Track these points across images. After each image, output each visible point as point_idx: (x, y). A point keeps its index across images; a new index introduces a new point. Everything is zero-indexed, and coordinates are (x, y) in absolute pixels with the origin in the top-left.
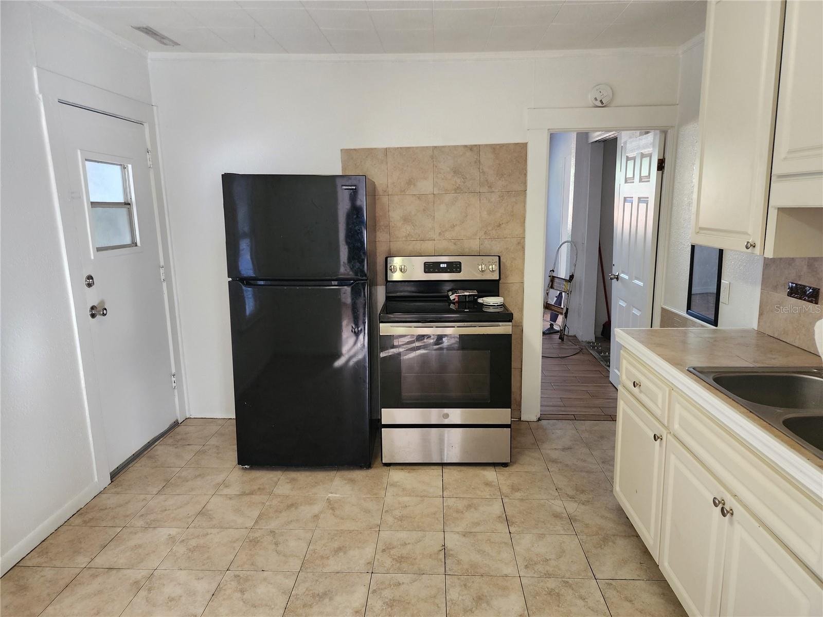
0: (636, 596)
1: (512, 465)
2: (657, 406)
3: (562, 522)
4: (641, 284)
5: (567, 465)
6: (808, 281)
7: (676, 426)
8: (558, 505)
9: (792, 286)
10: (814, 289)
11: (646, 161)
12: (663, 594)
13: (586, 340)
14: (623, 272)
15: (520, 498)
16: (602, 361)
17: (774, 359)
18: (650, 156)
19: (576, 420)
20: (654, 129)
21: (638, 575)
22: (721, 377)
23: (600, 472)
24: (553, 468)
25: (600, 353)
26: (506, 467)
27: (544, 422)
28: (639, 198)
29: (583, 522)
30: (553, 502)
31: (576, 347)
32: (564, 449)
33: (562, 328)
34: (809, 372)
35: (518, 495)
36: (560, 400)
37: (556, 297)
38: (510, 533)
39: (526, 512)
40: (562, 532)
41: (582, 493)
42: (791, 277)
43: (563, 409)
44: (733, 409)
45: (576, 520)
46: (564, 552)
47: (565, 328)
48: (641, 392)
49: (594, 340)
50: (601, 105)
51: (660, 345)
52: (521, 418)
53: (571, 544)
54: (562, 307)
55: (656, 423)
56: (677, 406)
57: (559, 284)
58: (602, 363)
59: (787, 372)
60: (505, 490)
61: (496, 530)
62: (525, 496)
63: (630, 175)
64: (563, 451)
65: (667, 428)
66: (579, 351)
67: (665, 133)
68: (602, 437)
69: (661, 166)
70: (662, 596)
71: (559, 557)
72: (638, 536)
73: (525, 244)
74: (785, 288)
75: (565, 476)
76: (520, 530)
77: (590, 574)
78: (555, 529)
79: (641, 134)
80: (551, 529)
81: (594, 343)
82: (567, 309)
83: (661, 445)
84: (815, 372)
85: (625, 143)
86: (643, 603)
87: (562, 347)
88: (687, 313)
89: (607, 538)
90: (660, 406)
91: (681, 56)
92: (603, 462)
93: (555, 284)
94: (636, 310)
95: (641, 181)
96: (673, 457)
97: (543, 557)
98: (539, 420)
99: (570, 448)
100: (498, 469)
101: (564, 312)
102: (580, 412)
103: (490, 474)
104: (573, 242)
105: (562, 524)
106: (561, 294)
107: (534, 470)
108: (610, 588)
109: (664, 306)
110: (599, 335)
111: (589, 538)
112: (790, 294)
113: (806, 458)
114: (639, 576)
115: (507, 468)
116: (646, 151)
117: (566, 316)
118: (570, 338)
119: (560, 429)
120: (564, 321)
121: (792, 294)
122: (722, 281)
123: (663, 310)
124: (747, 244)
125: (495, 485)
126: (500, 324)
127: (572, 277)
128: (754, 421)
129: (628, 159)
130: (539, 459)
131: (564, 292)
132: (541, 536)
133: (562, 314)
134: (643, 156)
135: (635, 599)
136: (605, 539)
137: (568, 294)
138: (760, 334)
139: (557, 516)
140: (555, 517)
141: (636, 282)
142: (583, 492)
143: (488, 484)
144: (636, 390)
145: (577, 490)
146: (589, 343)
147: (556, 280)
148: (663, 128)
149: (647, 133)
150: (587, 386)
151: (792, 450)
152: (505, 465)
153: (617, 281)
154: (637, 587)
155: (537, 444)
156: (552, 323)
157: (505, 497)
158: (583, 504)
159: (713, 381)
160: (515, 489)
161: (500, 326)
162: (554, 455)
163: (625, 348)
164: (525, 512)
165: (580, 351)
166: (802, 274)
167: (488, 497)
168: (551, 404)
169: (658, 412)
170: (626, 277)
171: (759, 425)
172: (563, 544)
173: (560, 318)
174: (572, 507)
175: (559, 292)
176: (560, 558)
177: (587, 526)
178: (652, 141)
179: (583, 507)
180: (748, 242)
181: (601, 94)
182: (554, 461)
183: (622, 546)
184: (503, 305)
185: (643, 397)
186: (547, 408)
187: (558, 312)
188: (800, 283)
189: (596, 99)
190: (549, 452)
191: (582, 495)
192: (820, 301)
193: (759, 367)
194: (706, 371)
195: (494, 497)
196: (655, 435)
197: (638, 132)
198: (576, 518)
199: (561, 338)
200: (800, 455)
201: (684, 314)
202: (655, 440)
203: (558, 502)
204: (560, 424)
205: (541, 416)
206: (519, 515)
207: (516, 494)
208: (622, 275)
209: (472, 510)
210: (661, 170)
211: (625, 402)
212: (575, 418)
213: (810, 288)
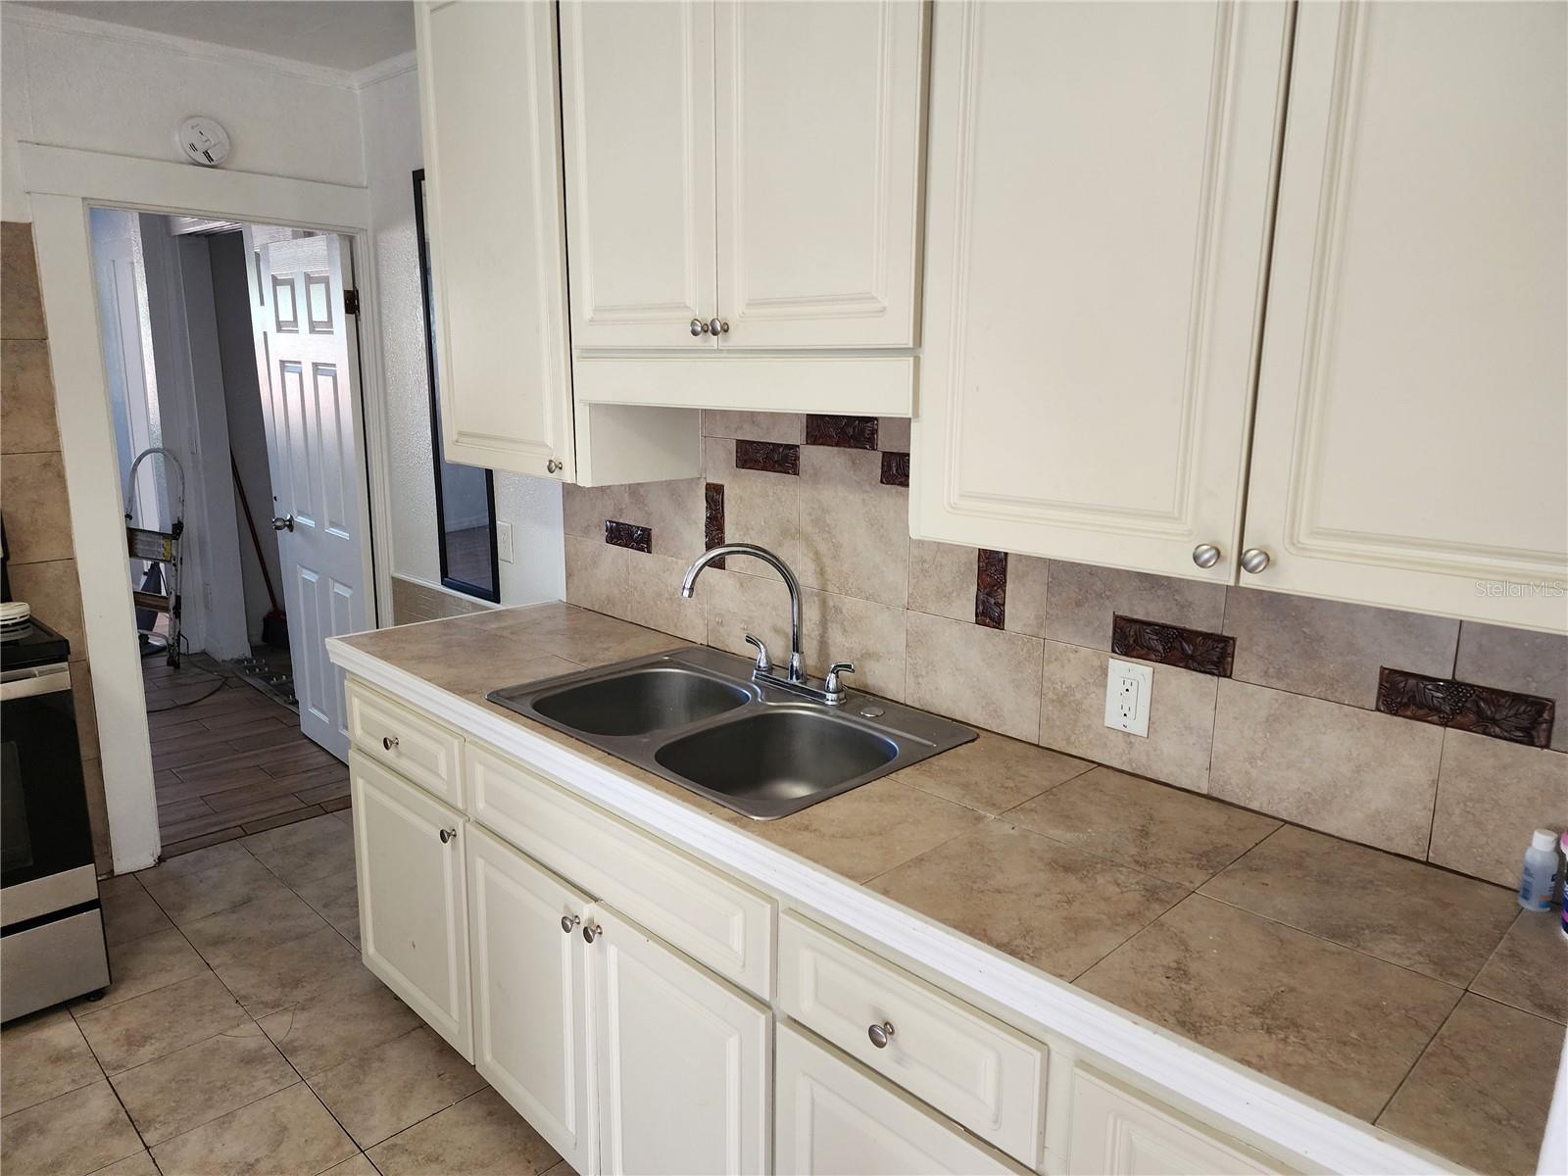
0: (444, 1144)
1: (116, 989)
2: (439, 776)
3: (266, 1069)
4: (345, 535)
5: (250, 941)
6: (631, 518)
7: (481, 805)
8: (247, 1036)
9: (612, 527)
10: (644, 530)
11: (318, 291)
12: (490, 1114)
13: (230, 657)
14: (301, 513)
15: (156, 1056)
16: (277, 695)
17: (607, 649)
18: (326, 281)
19: (247, 835)
20: (327, 229)
21: (440, 1102)
22: (542, 700)
23: (324, 928)
24: (219, 958)
25: (267, 679)
26: (100, 999)
27: (173, 863)
28: (315, 365)
29: (312, 1046)
30: (236, 1032)
31: (211, 677)
32: (235, 908)
33: (171, 642)
34: (658, 662)
35: (147, 1052)
36: (202, 802)
37: (145, 574)
38: (147, 1148)
39: (177, 1082)
40: (272, 1089)
41: (296, 987)
42: (607, 512)
43: (214, 819)
44: (581, 755)
45: (294, 1051)
46: (285, 1128)
47: (179, 639)
48: (400, 754)
49: (249, 654)
50: (207, 162)
51: (422, 659)
52: (112, 871)
53: (298, 1105)
54: (164, 593)
55: (442, 809)
56: (479, 769)
57: (149, 544)
58: (276, 699)
59: (631, 669)
60: (108, 1054)
61: (110, 1157)
62: (164, 1048)
63: (286, 315)
64: (234, 912)
65: (462, 813)
66: (220, 683)
67: (350, 240)
68: (311, 855)
69: (352, 303)
70: (489, 1118)
71: (277, 1143)
72: (423, 1025)
73: (63, 467)
74: (600, 530)
75: (251, 964)
76: (170, 1130)
77: (349, 1146)
78: (254, 1090)
79: (295, 236)
80: (244, 1094)
81: (249, 661)
82: (178, 598)
83: (454, 848)
84: (666, 661)
85: (265, 247)
86: (460, 1149)
87: (179, 681)
88: (443, 583)
89: (365, 1057)
90: (444, 776)
91: (358, 92)
92: (326, 906)
93: (139, 547)
94: (341, 586)
95: (312, 330)
96: (480, 863)
97: (242, 1164)
98: (161, 860)
99: (247, 901)
100: (78, 1013)
101: (171, 607)
102: (253, 815)
103: (62, 1033)
104: (168, 450)
105: (266, 1072)
106: (155, 567)
107: (174, 980)
108: (393, 1156)
109: (396, 575)
110: (258, 640)
111: (330, 1074)
112: (609, 540)
113: (707, 811)
114: (443, 1102)
115: (105, 999)
116: (316, 270)
117: (177, 612)
118: (193, 659)
119: (215, 866)
120: (175, 626)
121: (612, 539)
122: (498, 522)
123: (396, 582)
124: (550, 464)
125: (79, 1055)
126: (35, 670)
127: (178, 528)
128: (620, 769)
129: (276, 282)
130: (180, 950)
131: (162, 561)
132: (225, 1121)
133: (166, 609)
134: (309, 280)
135: (444, 1149)
136: (364, 1062)
137: (174, 565)
138: (572, 608)
139: (250, 1059)
140: (247, 1063)
141: (334, 531)
142: (297, 983)
143: (60, 1058)
144: (390, 755)
145: (283, 986)
146: (239, 661)
147: (141, 537)
148: (346, 230)
149: (310, 234)
150: (256, 755)
151: (685, 804)
152: (98, 995)
153: (291, 531)
154: (442, 1125)
155: (167, 918)
156: (146, 632)
157: (114, 1069)
158: (303, 1009)
159: (533, 711)
160: (133, 1040)
161: (35, 676)
162: (212, 927)
163: (352, 673)
164: (173, 1084)
165: (224, 684)
166: (624, 506)
167: (68, 1088)
168: (182, 816)
169: (439, 786)
170: (311, 523)
171: (628, 774)
172: (278, 1114)
173: (163, 621)
174: (279, 1026)
175: (150, 563)
176: (278, 1146)
177: (321, 1051)
178: (325, 253)
179: (305, 1015)
180: (551, 461)
181: (204, 139)
182: (218, 941)
183: (401, 1060)
184: (29, 622)
185: (404, 765)
186: (172, 830)
187: (156, 607)
188: (621, 521)
189: (193, 147)
190: (199, 926)
191: (295, 992)
192: (653, 549)
193: (592, 670)
194: (516, 694)
195: (84, 1082)
196: (442, 832)
197: (289, 231)
198: (295, 1044)
199: (173, 663)
200: (699, 810)
201: (435, 584)
202: (444, 840)
203: (249, 1028)
204: (213, 854)
205: (162, 852)
206: (159, 1096)
207: (142, 1051)
208: (299, 519)
209: (33, 1137)
210: (354, 313)
211: (368, 782)
212: (246, 831)
213: (638, 527)
